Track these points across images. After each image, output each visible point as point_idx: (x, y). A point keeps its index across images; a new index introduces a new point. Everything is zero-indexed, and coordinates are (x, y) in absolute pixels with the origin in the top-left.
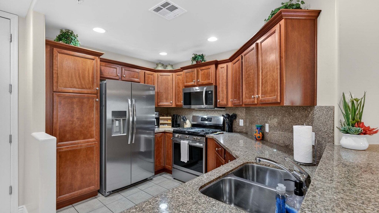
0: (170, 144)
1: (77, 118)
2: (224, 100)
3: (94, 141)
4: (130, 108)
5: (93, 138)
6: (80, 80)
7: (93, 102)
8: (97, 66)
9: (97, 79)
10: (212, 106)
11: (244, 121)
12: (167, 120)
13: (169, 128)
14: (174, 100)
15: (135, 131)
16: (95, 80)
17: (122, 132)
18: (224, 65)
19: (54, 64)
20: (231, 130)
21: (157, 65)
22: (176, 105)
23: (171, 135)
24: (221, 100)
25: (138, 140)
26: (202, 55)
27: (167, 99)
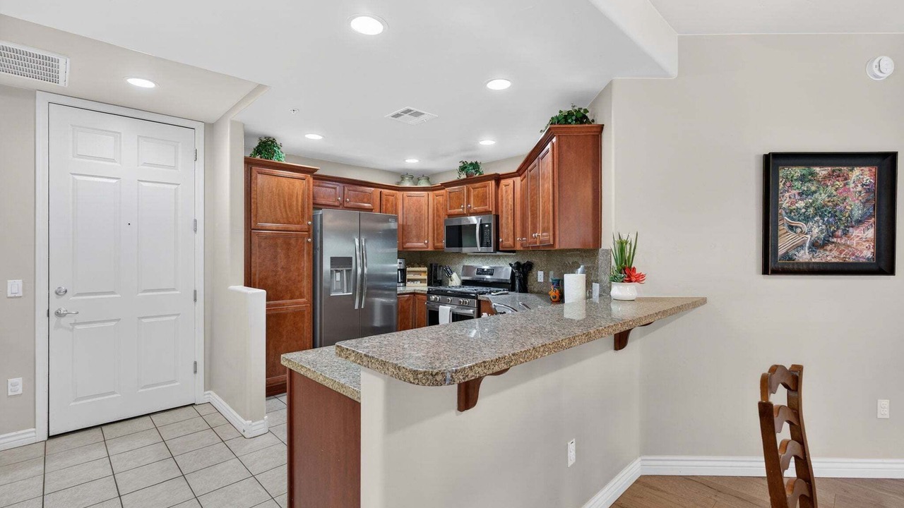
0: (423, 313)
1: (282, 268)
2: (510, 239)
3: (304, 303)
4: (358, 253)
5: (304, 298)
6: (286, 211)
7: (304, 243)
8: (309, 189)
9: (308, 208)
10: (492, 249)
11: (544, 274)
12: (419, 272)
13: (423, 287)
14: (430, 238)
15: (365, 291)
16: (306, 210)
17: (345, 290)
18: (510, 181)
19: (252, 189)
20: (524, 289)
21: (403, 178)
22: (435, 248)
23: (425, 297)
24: (506, 240)
25: (370, 307)
26: (476, 163)
27: (419, 239)
